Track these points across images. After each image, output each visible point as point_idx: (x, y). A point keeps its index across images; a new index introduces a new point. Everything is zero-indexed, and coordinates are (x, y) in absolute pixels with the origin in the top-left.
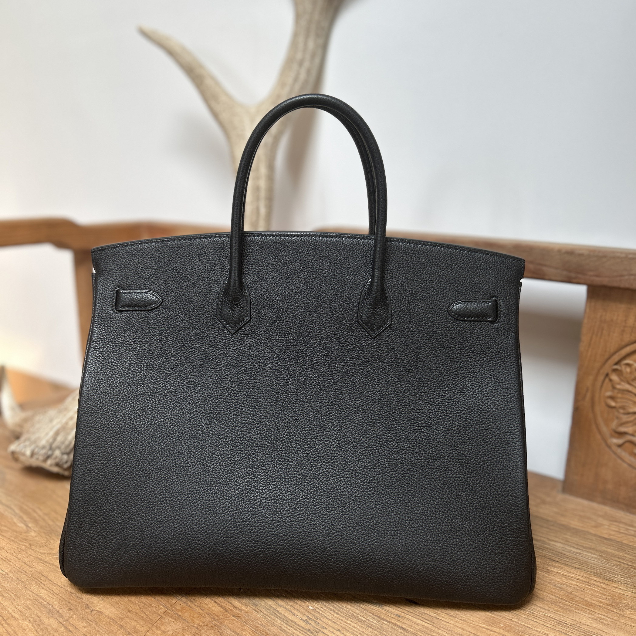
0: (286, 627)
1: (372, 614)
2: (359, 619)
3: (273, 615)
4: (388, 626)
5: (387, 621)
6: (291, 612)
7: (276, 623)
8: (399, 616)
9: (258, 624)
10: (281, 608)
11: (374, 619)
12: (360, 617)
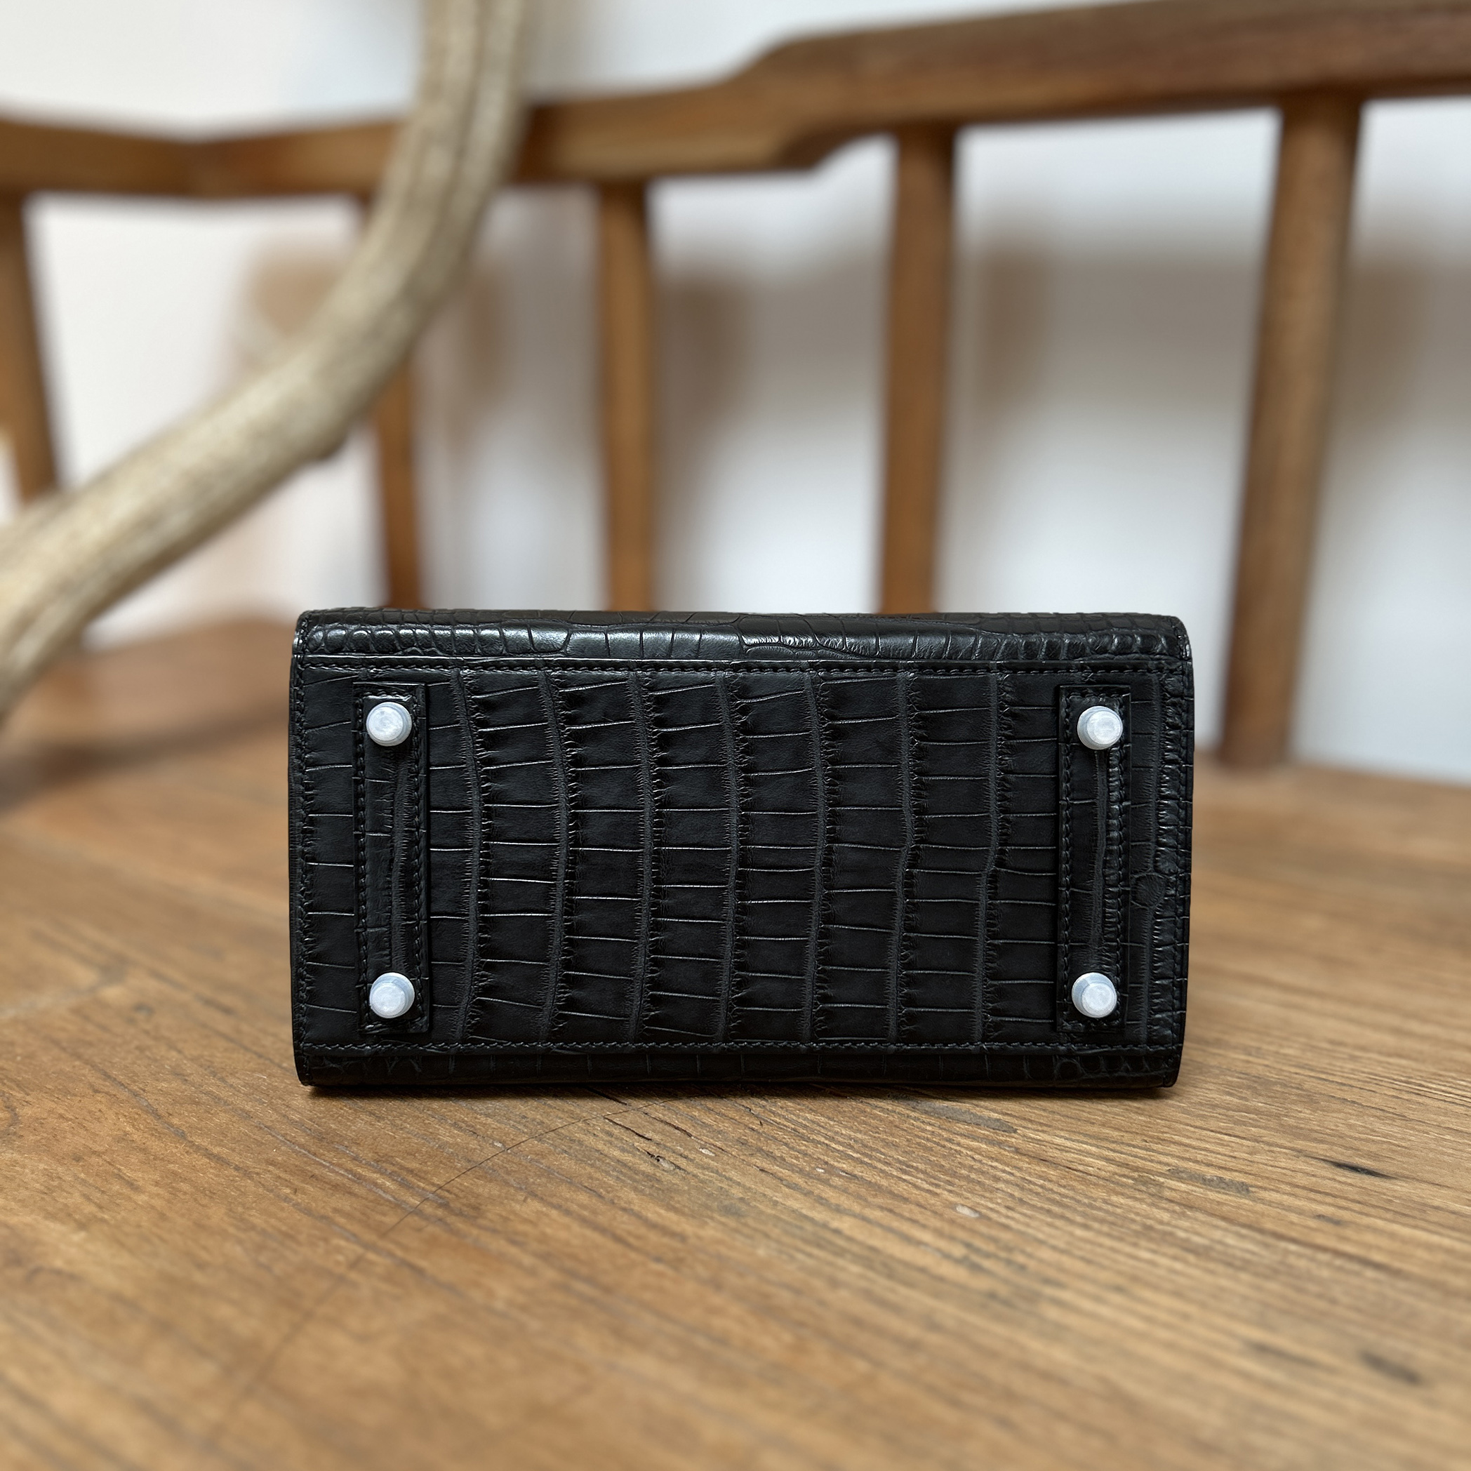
0: (893, 1290)
1: (1224, 1218)
2: (1182, 1239)
3: (819, 1246)
4: (1312, 1260)
5: (1295, 1241)
6: (890, 1230)
7: (840, 1275)
8: (1337, 1222)
9: (768, 1281)
10: (848, 1219)
11: (1244, 1236)
12: (1182, 1234)
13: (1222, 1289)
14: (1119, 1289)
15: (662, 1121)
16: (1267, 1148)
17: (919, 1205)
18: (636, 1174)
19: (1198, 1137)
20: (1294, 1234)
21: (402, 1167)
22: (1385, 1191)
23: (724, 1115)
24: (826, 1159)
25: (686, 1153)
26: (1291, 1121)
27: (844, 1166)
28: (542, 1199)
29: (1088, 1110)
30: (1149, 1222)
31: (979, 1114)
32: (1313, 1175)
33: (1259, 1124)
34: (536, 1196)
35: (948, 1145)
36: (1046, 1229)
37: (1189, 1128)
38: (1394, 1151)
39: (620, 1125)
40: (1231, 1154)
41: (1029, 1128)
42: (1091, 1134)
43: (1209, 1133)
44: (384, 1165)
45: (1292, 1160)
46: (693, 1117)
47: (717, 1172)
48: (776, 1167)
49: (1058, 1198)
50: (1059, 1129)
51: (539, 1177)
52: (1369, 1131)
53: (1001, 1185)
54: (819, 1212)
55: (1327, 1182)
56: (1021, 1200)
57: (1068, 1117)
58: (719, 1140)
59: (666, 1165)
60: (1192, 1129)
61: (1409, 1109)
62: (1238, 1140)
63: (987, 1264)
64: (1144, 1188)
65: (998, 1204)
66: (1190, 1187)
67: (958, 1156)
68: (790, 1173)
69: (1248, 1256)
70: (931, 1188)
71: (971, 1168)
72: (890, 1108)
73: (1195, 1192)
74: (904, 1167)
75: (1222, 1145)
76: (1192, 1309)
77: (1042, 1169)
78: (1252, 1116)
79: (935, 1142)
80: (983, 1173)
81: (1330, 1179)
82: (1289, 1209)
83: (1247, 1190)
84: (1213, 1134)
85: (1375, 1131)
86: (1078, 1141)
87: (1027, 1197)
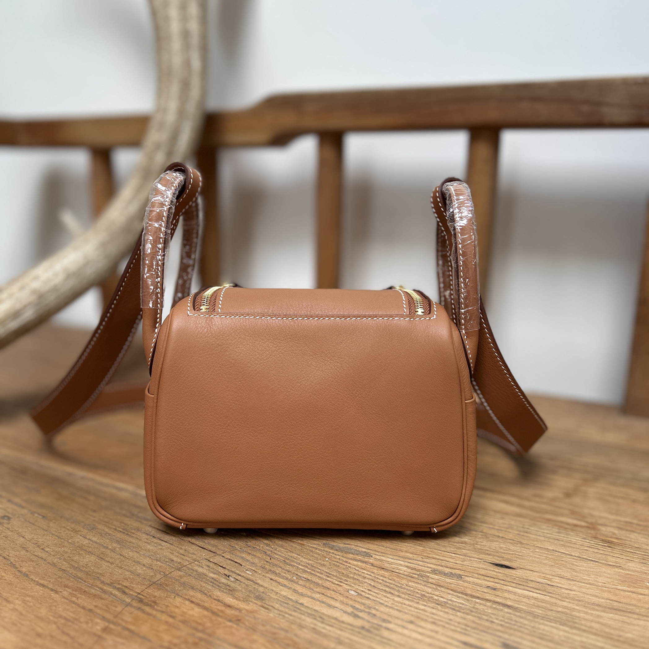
0: (324, 628)
1: (452, 590)
2: (436, 600)
3: (295, 611)
4: (485, 605)
5: (478, 598)
6: (323, 602)
7: (303, 623)
8: (495, 589)
9: (275, 627)
10: (306, 598)
11: (459, 597)
12: (436, 598)
13: (451, 620)
14: (411, 622)
15: (230, 559)
16: (469, 558)
17: (334, 591)
18: (220, 584)
19: (443, 555)
20: (478, 595)
21: (123, 585)
22: (513, 575)
23: (255, 556)
24: (297, 573)
25: (240, 573)
26: (479, 547)
27: (304, 576)
28: (181, 596)
29: (400, 546)
30: (423, 593)
31: (357, 549)
32: (486, 570)
33: (466, 548)
34: (179, 595)
35: (346, 564)
36: (383, 598)
37: (439, 551)
38: (517, 557)
39: (213, 562)
40: (455, 562)
41: (378, 555)
42: (401, 556)
43: (447, 553)
44: (115, 585)
45: (477, 563)
46: (242, 558)
47: (253, 581)
48: (277, 578)
49: (388, 584)
50: (388, 554)
51: (180, 587)
52: (507, 549)
53: (366, 580)
54: (295, 596)
55: (491, 572)
56: (374, 586)
57: (392, 549)
58: (253, 567)
59: (232, 579)
60: (440, 552)
61: (523, 539)
62: (458, 556)
63: (360, 614)
64: (421, 579)
65: (365, 589)
66: (439, 577)
67: (349, 569)
68: (283, 580)
69: (461, 605)
70: (339, 583)
71: (355, 573)
72: (322, 549)
73: (441, 579)
74: (328, 575)
75: (452, 558)
76: (439, 629)
77: (382, 572)
78: (463, 545)
79: (340, 563)
80: (359, 575)
81: (493, 571)
82: (477, 584)
83: (461, 577)
84: (448, 553)
85: (510, 549)
86: (397, 560)
87: (376, 585)
